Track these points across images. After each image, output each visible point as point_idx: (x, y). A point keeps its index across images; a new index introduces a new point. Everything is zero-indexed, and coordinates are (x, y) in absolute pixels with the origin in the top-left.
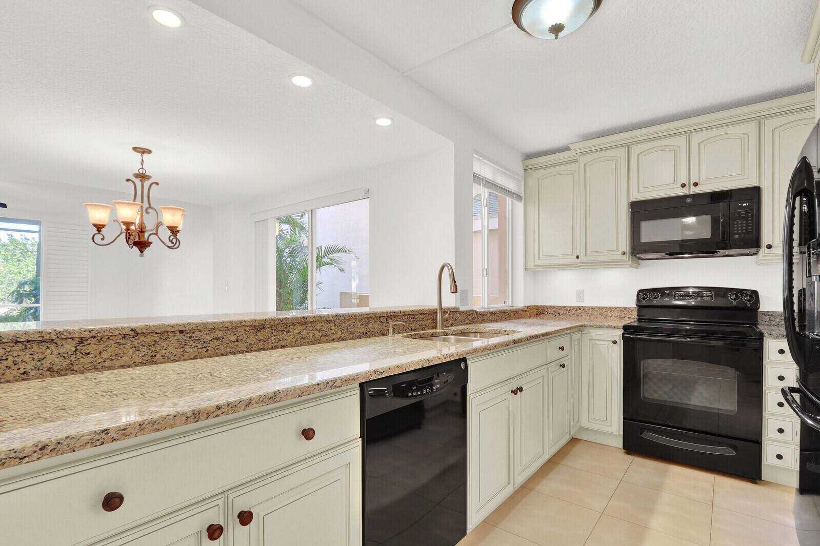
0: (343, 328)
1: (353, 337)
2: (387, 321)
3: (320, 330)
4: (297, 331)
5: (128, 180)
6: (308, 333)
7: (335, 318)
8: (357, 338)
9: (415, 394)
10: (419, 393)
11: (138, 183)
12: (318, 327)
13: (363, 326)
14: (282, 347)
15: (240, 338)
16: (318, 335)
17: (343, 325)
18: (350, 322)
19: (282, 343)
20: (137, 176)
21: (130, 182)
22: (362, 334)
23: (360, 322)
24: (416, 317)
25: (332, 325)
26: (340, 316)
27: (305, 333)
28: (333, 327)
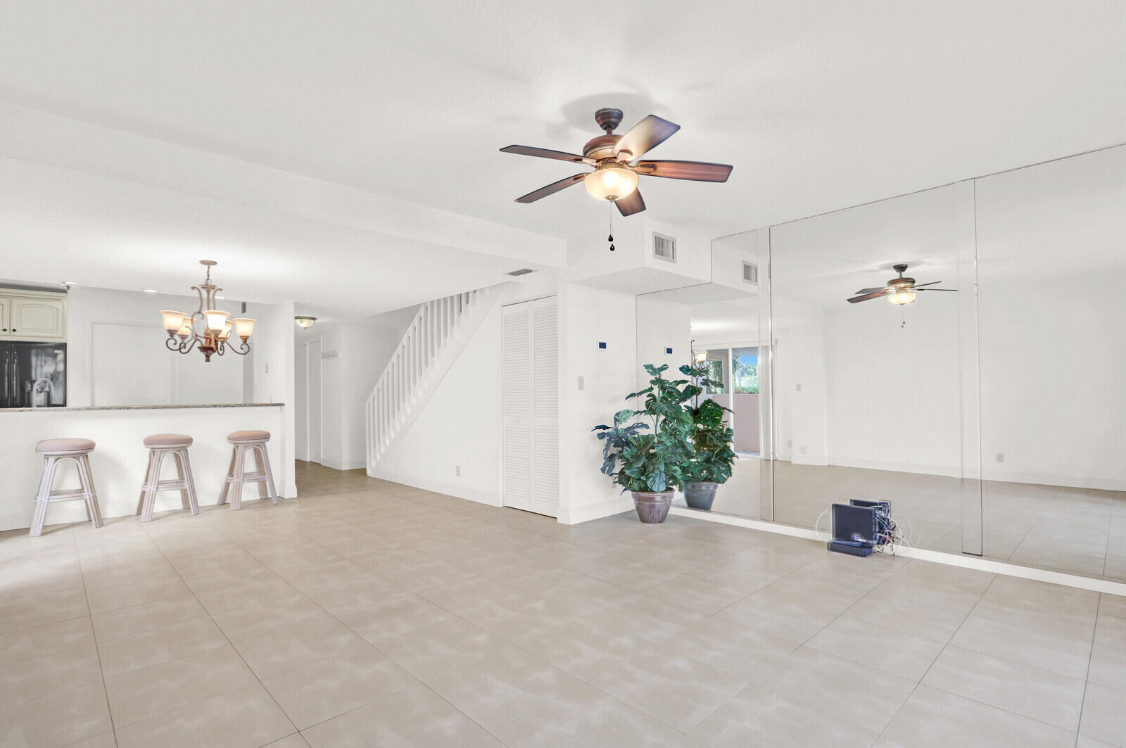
20: (204, 286)
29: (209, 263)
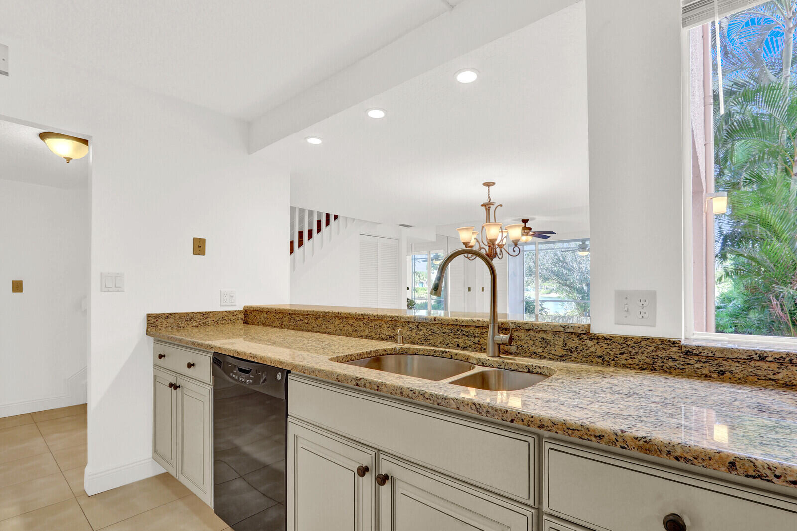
0: (370, 327)
1: (379, 337)
2: (418, 327)
3: (352, 326)
4: (337, 323)
6: (344, 326)
7: (360, 317)
8: (383, 339)
9: (234, 376)
10: (237, 378)
12: (351, 322)
13: (389, 329)
14: (329, 333)
15: (309, 322)
16: (350, 329)
17: (370, 325)
18: (376, 323)
19: (329, 330)
22: (388, 337)
23: (386, 324)
24: (466, 329)
25: (361, 323)
26: (365, 315)
27: (341, 326)
28: (362, 325)
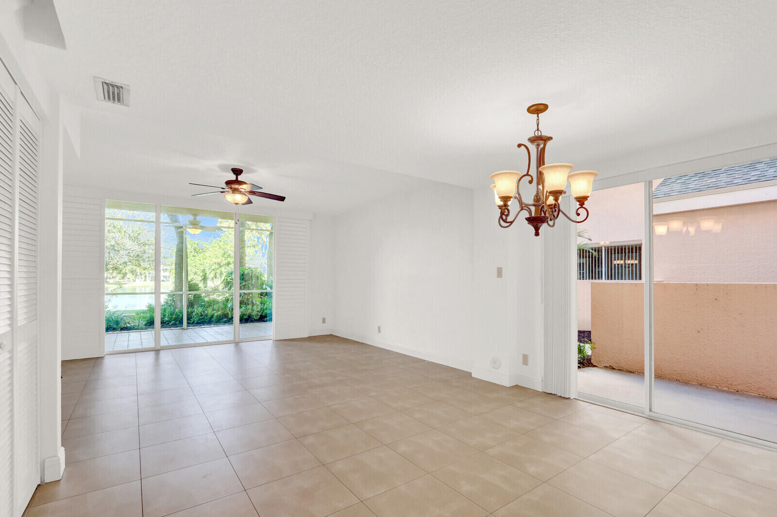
5: (519, 146)
11: (533, 148)
20: (532, 140)
21: (523, 147)
29: (538, 109)
